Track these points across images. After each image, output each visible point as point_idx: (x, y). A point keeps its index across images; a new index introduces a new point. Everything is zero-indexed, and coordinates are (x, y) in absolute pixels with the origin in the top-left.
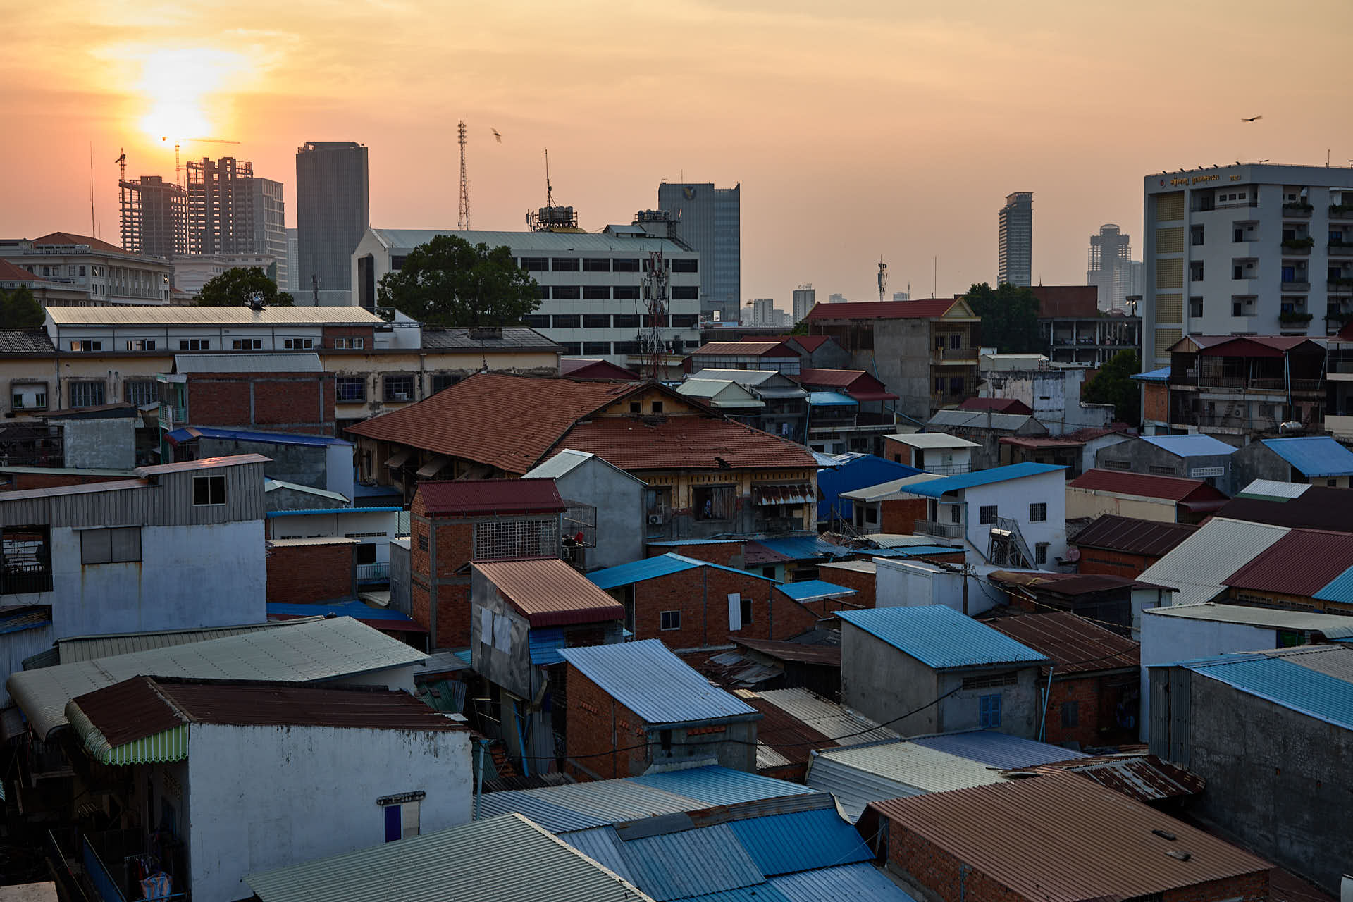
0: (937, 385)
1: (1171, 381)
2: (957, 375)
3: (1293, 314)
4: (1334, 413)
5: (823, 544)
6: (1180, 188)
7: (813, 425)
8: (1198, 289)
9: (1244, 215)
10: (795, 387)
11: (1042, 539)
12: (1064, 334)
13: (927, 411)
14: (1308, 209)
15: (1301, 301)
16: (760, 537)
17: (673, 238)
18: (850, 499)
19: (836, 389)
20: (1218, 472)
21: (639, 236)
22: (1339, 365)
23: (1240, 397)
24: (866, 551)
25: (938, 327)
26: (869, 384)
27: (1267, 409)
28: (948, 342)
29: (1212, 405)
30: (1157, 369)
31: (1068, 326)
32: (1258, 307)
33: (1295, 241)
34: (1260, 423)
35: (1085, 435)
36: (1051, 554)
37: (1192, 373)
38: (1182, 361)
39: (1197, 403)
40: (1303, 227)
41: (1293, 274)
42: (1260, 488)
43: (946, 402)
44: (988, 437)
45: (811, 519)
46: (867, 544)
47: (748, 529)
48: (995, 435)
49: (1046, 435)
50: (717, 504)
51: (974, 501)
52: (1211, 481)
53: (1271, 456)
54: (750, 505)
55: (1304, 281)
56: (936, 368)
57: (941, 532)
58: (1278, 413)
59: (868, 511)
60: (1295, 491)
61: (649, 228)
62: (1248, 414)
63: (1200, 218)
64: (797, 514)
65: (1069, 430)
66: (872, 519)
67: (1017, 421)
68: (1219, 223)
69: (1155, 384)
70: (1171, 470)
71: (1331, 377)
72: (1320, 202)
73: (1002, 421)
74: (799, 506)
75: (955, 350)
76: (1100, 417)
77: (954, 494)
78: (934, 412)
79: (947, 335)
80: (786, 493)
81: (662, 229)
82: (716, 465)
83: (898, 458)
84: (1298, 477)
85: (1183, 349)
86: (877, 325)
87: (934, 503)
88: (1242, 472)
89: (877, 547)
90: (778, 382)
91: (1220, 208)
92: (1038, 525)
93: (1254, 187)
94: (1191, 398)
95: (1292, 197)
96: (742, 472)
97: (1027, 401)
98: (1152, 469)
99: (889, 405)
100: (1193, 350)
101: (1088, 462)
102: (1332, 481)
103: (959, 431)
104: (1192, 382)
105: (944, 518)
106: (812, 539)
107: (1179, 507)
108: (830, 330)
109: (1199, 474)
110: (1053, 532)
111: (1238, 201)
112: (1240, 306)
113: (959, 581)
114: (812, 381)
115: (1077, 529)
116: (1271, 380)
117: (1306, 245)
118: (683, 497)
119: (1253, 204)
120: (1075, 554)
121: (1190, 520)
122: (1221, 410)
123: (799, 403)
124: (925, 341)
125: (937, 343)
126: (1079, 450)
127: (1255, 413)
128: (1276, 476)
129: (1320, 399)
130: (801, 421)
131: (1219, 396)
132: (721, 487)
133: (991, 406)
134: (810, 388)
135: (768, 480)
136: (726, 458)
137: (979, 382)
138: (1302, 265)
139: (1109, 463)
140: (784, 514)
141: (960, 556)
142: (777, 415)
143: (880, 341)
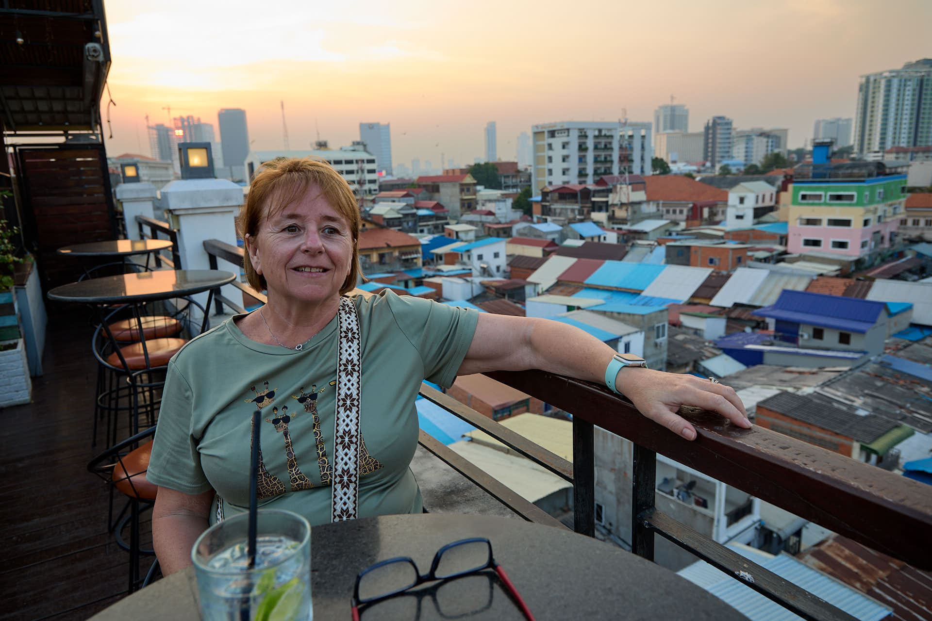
0: (463, 205)
1: (542, 201)
2: (469, 201)
3: (582, 174)
4: (594, 211)
5: (424, 271)
6: (543, 130)
7: (420, 222)
8: (551, 166)
9: (565, 139)
10: (412, 208)
11: (498, 264)
12: (507, 180)
13: (459, 215)
14: (586, 137)
15: (584, 169)
16: (403, 269)
17: (365, 150)
18: (433, 254)
19: (427, 209)
20: (556, 236)
21: (354, 150)
22: (596, 195)
23: (564, 207)
24: (438, 273)
25: (462, 185)
26: (439, 206)
27: (573, 210)
28: (465, 190)
29: (555, 209)
30: (537, 197)
31: (508, 177)
32: (571, 172)
33: (582, 148)
34: (571, 215)
35: (513, 222)
36: (501, 269)
37: (548, 198)
38: (545, 194)
39: (550, 209)
40: (585, 143)
41: (582, 160)
42: (569, 242)
43: (466, 211)
44: (480, 224)
45: (420, 262)
46: (439, 270)
47: (398, 267)
48: (483, 224)
49: (500, 223)
50: (387, 259)
51: (475, 253)
52: (554, 239)
53: (573, 231)
54: (399, 259)
55: (585, 162)
56: (462, 200)
57: (464, 264)
58: (577, 212)
59: (440, 257)
60: (580, 243)
61: (357, 147)
62: (567, 212)
63: (551, 141)
64: (415, 261)
65: (508, 220)
66: (441, 259)
67: (490, 218)
68: (557, 142)
69: (537, 202)
70: (540, 236)
71: (593, 199)
72: (591, 134)
73: (484, 218)
74: (416, 258)
75: (468, 193)
76: (518, 214)
77: (468, 251)
78: (462, 215)
79: (465, 188)
80: (410, 253)
81: (361, 147)
82: (385, 246)
83: (450, 235)
84: (582, 238)
85: (545, 190)
86: (441, 184)
87: (462, 255)
88: (564, 236)
89: (442, 271)
90: (407, 207)
91: (558, 137)
92: (497, 259)
93: (568, 130)
94: (548, 207)
95: (581, 132)
96: (395, 248)
97: (493, 210)
98: (535, 236)
99: (446, 213)
100: (548, 190)
101: (514, 233)
102: (592, 238)
103: (471, 223)
104: (548, 202)
105: (465, 259)
106: (420, 269)
107: (544, 251)
108: (425, 186)
109: (550, 238)
110: (502, 261)
111: (563, 134)
112: (565, 172)
113: (469, 284)
114: (418, 205)
115: (511, 259)
116: (573, 200)
117: (586, 149)
118: (375, 258)
119: (568, 136)
120: (509, 269)
121: (547, 254)
122: (558, 211)
123: (414, 215)
124: (457, 190)
125: (462, 190)
126: (511, 228)
127: (569, 212)
128: (575, 238)
129: (589, 207)
130: (415, 221)
131: (557, 206)
132: (388, 253)
133: (481, 213)
134: (418, 208)
135: (404, 250)
136: (389, 243)
137: (477, 203)
138: (584, 156)
139: (521, 234)
140: (410, 261)
141: (470, 275)
142: (407, 219)
143: (442, 190)
